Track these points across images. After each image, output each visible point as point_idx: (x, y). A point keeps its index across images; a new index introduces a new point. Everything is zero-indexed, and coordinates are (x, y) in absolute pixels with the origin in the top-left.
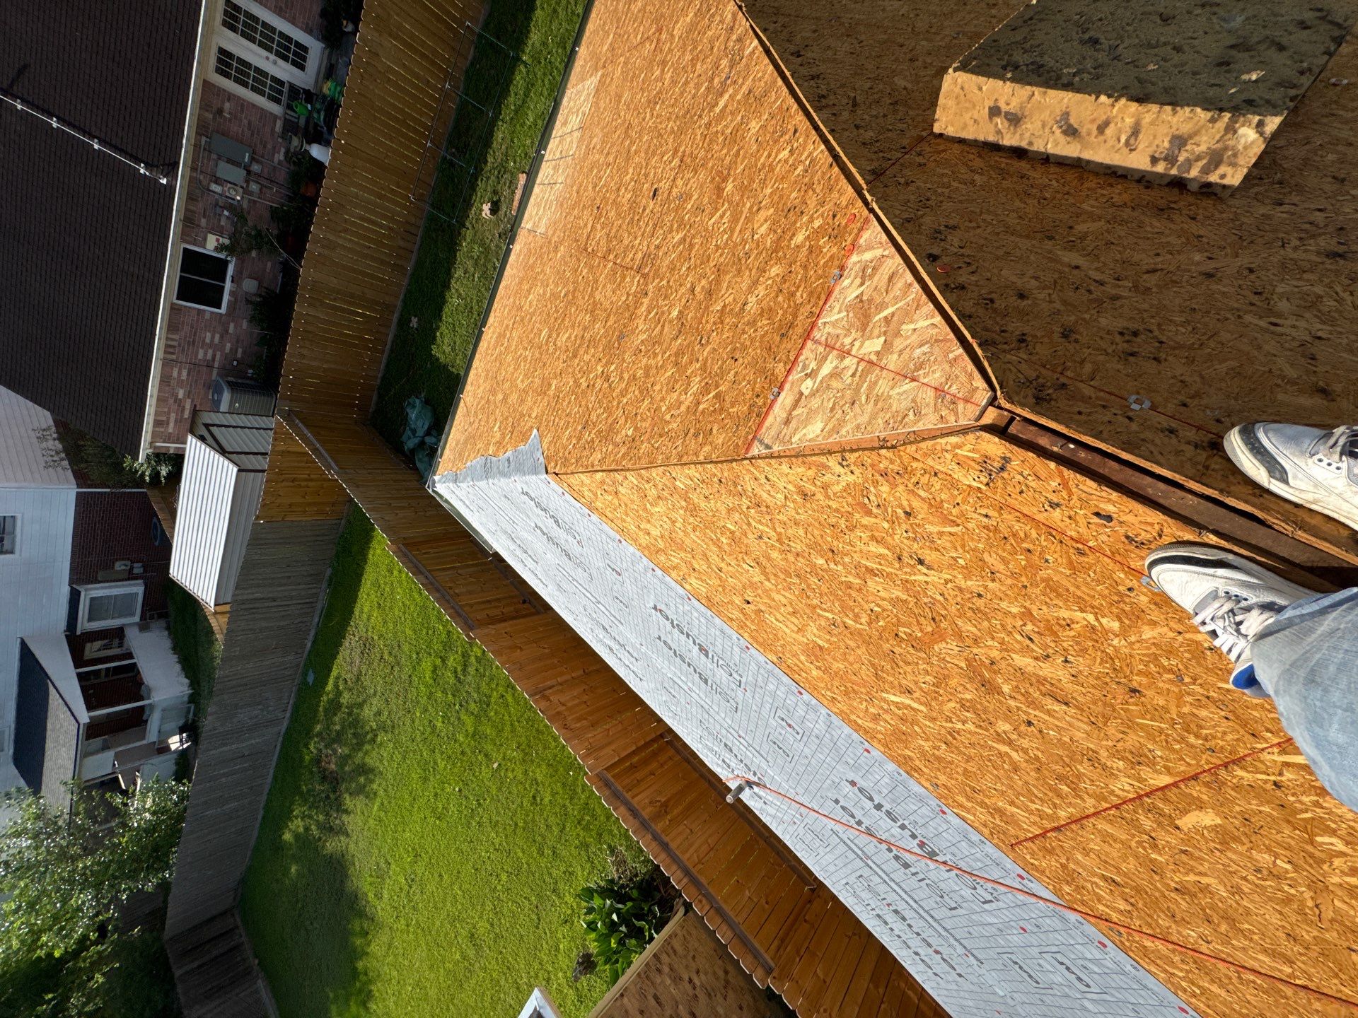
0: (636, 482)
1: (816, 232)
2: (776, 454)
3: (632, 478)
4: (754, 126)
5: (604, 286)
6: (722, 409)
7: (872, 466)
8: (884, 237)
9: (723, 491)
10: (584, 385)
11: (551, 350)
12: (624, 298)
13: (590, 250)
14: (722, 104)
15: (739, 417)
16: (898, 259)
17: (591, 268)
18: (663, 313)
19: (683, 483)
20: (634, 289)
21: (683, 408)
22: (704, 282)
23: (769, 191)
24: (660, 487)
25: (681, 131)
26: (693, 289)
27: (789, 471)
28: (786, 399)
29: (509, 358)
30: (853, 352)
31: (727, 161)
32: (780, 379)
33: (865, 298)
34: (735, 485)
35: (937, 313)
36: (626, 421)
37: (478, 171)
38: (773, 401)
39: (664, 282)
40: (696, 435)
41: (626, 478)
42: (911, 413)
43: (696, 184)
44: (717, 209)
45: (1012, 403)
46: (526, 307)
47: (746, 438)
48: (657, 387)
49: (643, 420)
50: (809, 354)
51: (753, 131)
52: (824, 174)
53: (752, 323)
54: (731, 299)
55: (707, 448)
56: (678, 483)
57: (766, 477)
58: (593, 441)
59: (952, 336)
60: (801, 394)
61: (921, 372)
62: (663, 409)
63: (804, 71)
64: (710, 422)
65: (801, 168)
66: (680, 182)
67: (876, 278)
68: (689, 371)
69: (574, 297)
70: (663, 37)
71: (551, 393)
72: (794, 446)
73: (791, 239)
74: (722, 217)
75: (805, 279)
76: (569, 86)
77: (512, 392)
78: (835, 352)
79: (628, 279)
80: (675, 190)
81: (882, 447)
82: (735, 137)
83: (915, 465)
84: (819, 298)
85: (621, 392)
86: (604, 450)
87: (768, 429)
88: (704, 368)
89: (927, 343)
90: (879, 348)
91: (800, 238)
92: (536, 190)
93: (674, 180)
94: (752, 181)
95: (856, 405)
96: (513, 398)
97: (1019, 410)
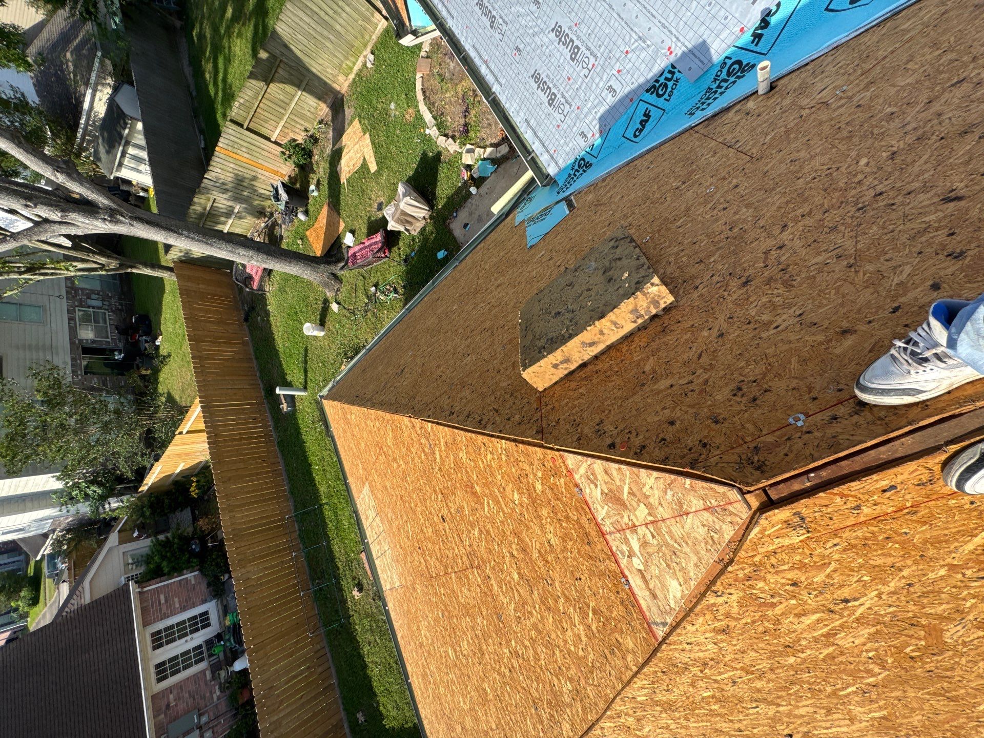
0: (612, 725)
1: (543, 478)
2: (674, 624)
3: (606, 724)
4: (463, 455)
5: (461, 592)
6: (607, 619)
7: (736, 580)
8: (580, 457)
9: (673, 677)
10: (507, 671)
11: (464, 662)
12: (479, 590)
13: (434, 575)
14: (438, 456)
15: (623, 617)
16: (599, 462)
17: (444, 585)
18: (509, 582)
19: (643, 695)
20: (479, 579)
21: (584, 639)
22: (514, 547)
23: (499, 477)
24: (631, 712)
25: (429, 481)
26: (512, 555)
27: (694, 628)
28: (636, 582)
29: (442, 690)
30: (637, 524)
31: (465, 478)
32: (618, 571)
33: (606, 491)
34: (675, 666)
35: (650, 472)
36: (559, 679)
37: (337, 578)
38: (630, 588)
39: (493, 563)
40: (612, 653)
41: (602, 728)
42: (713, 534)
43: (460, 498)
44: (483, 504)
45: (752, 485)
46: (425, 642)
47: (643, 628)
48: (553, 636)
49: (568, 669)
50: (615, 542)
51: (464, 458)
52: (517, 451)
53: (565, 549)
54: (538, 545)
55: (630, 658)
56: (639, 699)
57: (688, 644)
58: (552, 716)
59: (673, 477)
60: (640, 571)
61: (685, 507)
62: (572, 648)
63: (462, 418)
64: (610, 635)
65: (503, 457)
66: (451, 505)
67: (599, 477)
68: (561, 608)
69: (449, 612)
70: (385, 449)
71: (491, 697)
72: (677, 609)
73: (535, 491)
74: (489, 506)
75: (565, 504)
76: (356, 499)
77: (464, 718)
78: (628, 531)
79: (471, 577)
80: (452, 510)
81: (726, 567)
82: (458, 466)
83: (757, 559)
84: (583, 509)
85: (534, 657)
86: (566, 717)
87: (650, 610)
88: (567, 599)
89: (666, 489)
90: (646, 511)
91: (539, 487)
92: (377, 563)
93: (447, 505)
94: (486, 479)
95: (678, 553)
96: (469, 723)
97: (761, 485)
